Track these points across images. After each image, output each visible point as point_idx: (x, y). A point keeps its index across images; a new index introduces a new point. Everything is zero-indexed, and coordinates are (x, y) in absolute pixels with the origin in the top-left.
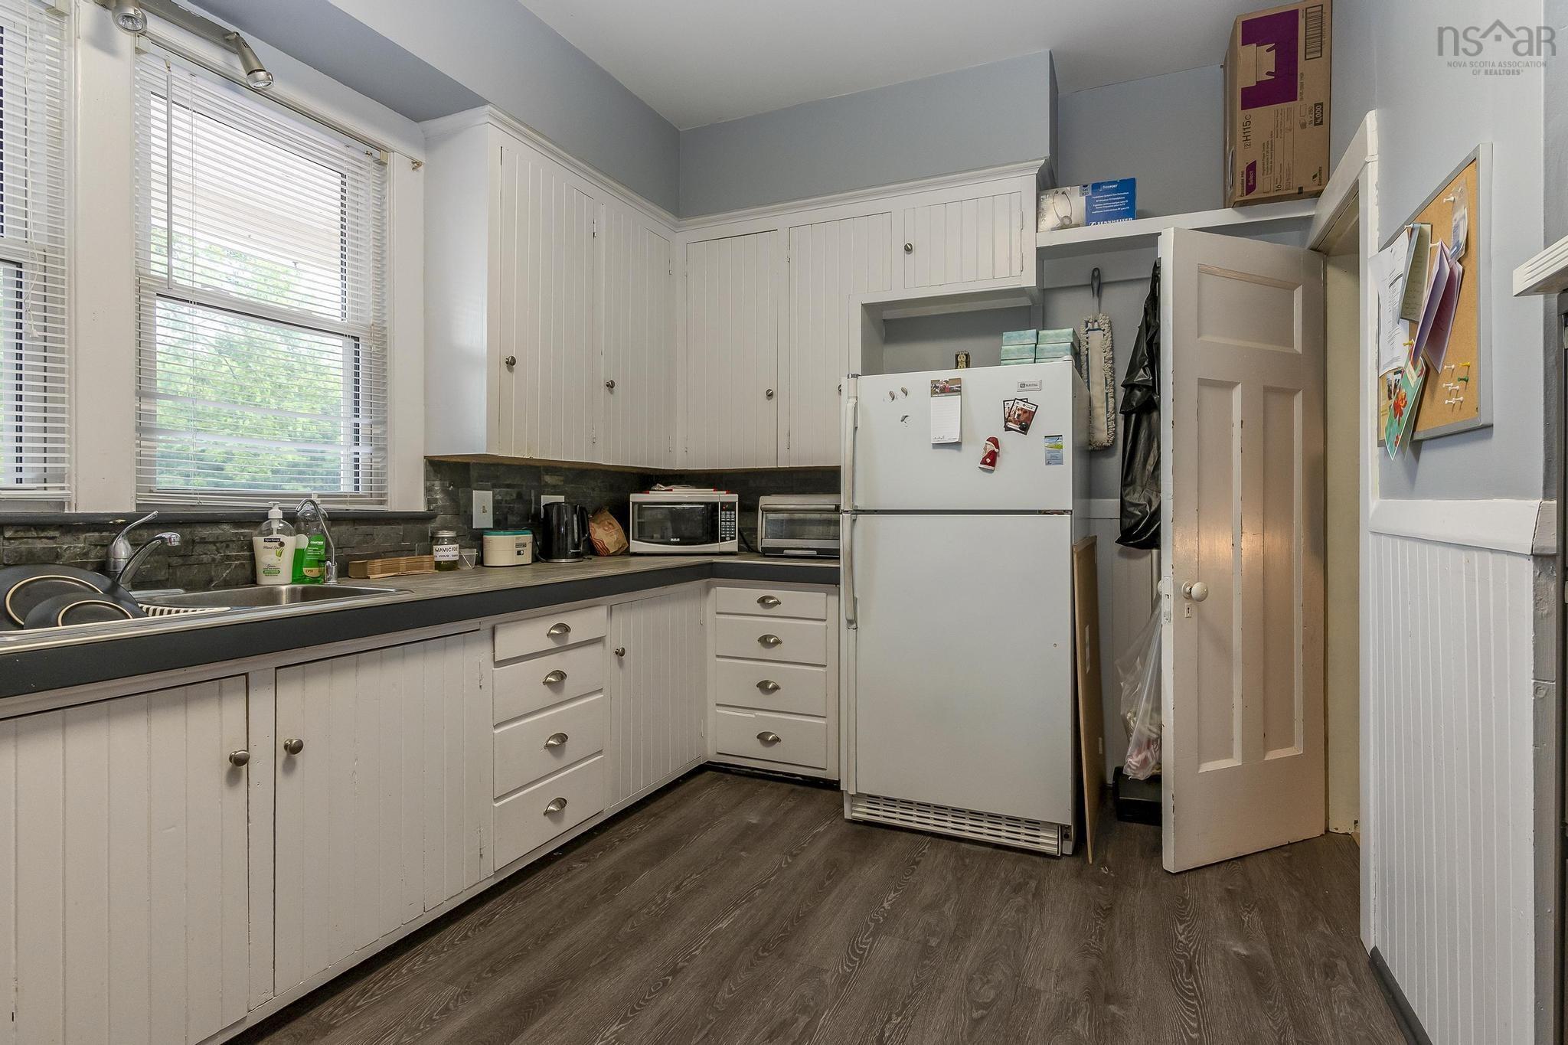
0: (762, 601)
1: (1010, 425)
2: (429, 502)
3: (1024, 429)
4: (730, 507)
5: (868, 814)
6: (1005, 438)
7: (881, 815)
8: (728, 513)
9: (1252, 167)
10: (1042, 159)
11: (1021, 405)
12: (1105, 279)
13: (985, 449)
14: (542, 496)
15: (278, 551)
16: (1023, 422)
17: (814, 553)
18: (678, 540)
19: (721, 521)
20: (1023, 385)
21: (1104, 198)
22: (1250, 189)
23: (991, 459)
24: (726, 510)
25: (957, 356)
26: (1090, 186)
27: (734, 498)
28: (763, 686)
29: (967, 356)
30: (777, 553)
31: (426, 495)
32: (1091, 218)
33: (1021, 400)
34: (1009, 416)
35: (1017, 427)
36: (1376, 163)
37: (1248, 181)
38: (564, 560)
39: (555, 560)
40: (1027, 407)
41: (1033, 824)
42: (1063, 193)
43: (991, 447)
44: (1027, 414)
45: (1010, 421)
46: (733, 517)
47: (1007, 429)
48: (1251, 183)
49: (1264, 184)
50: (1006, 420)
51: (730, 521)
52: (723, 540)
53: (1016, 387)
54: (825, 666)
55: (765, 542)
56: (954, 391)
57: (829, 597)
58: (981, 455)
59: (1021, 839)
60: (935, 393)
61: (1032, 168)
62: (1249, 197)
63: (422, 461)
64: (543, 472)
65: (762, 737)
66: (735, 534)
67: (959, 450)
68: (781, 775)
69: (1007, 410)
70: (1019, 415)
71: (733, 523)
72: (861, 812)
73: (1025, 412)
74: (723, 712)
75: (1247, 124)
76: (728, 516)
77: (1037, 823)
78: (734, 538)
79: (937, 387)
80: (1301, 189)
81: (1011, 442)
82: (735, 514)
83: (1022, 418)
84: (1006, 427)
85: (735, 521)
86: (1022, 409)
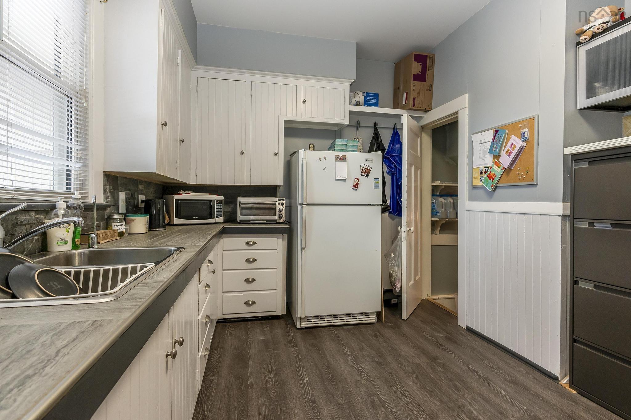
0: (247, 243)
1: (363, 174)
2: (106, 198)
3: (367, 175)
4: (220, 202)
5: (307, 324)
6: (361, 178)
7: (313, 323)
8: (219, 205)
9: (414, 99)
10: (353, 80)
11: (366, 167)
12: (361, 125)
13: (355, 182)
14: (139, 196)
15: (67, 228)
16: (367, 173)
17: (265, 222)
18: (197, 217)
19: (216, 208)
20: (367, 160)
21: (370, 98)
22: (414, 106)
23: (356, 186)
24: (218, 203)
25: (310, 145)
26: (365, 93)
27: (222, 198)
28: (247, 281)
29: (313, 145)
30: (248, 222)
31: (104, 194)
32: (366, 104)
33: (366, 165)
34: (362, 170)
35: (365, 175)
36: (468, 108)
37: (413, 103)
38: (157, 229)
39: (153, 229)
40: (368, 168)
41: (367, 314)
42: (357, 93)
43: (357, 181)
44: (368, 171)
45: (363, 172)
46: (221, 206)
47: (362, 175)
48: (414, 104)
49: (417, 105)
50: (361, 172)
51: (220, 208)
52: (217, 217)
53: (365, 160)
54: (276, 268)
55: (240, 218)
56: (344, 160)
57: (279, 240)
58: (353, 184)
59: (364, 319)
60: (337, 160)
61: (349, 82)
62: (413, 108)
63: (103, 174)
64: (139, 183)
65: (247, 303)
66: (222, 214)
67: (345, 182)
68: (251, 318)
69: (362, 168)
70: (366, 171)
71: (221, 209)
72: (305, 324)
73: (368, 169)
74: (227, 295)
75: (414, 86)
76: (219, 206)
77: (368, 313)
78: (222, 216)
79: (338, 158)
80: (425, 108)
81: (363, 179)
82: (222, 205)
83: (367, 172)
84: (361, 174)
85: (222, 208)
86: (367, 168)
